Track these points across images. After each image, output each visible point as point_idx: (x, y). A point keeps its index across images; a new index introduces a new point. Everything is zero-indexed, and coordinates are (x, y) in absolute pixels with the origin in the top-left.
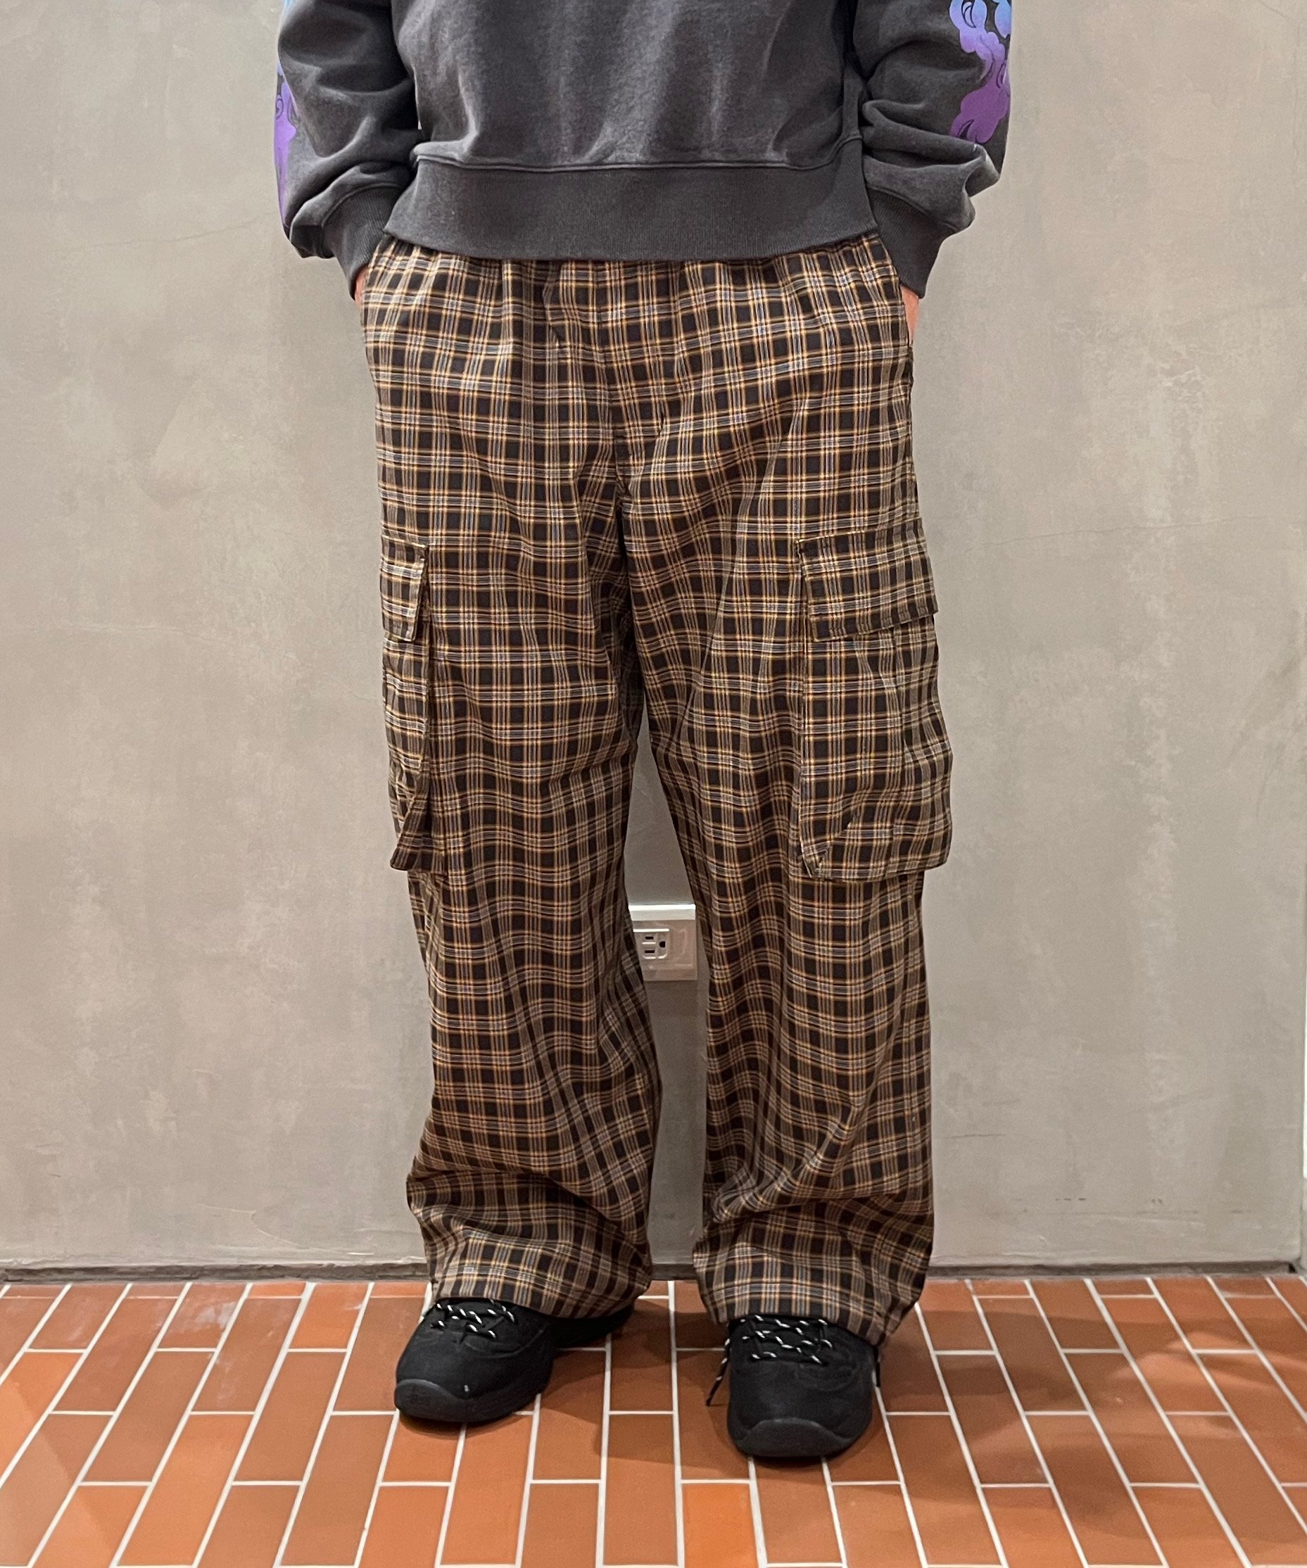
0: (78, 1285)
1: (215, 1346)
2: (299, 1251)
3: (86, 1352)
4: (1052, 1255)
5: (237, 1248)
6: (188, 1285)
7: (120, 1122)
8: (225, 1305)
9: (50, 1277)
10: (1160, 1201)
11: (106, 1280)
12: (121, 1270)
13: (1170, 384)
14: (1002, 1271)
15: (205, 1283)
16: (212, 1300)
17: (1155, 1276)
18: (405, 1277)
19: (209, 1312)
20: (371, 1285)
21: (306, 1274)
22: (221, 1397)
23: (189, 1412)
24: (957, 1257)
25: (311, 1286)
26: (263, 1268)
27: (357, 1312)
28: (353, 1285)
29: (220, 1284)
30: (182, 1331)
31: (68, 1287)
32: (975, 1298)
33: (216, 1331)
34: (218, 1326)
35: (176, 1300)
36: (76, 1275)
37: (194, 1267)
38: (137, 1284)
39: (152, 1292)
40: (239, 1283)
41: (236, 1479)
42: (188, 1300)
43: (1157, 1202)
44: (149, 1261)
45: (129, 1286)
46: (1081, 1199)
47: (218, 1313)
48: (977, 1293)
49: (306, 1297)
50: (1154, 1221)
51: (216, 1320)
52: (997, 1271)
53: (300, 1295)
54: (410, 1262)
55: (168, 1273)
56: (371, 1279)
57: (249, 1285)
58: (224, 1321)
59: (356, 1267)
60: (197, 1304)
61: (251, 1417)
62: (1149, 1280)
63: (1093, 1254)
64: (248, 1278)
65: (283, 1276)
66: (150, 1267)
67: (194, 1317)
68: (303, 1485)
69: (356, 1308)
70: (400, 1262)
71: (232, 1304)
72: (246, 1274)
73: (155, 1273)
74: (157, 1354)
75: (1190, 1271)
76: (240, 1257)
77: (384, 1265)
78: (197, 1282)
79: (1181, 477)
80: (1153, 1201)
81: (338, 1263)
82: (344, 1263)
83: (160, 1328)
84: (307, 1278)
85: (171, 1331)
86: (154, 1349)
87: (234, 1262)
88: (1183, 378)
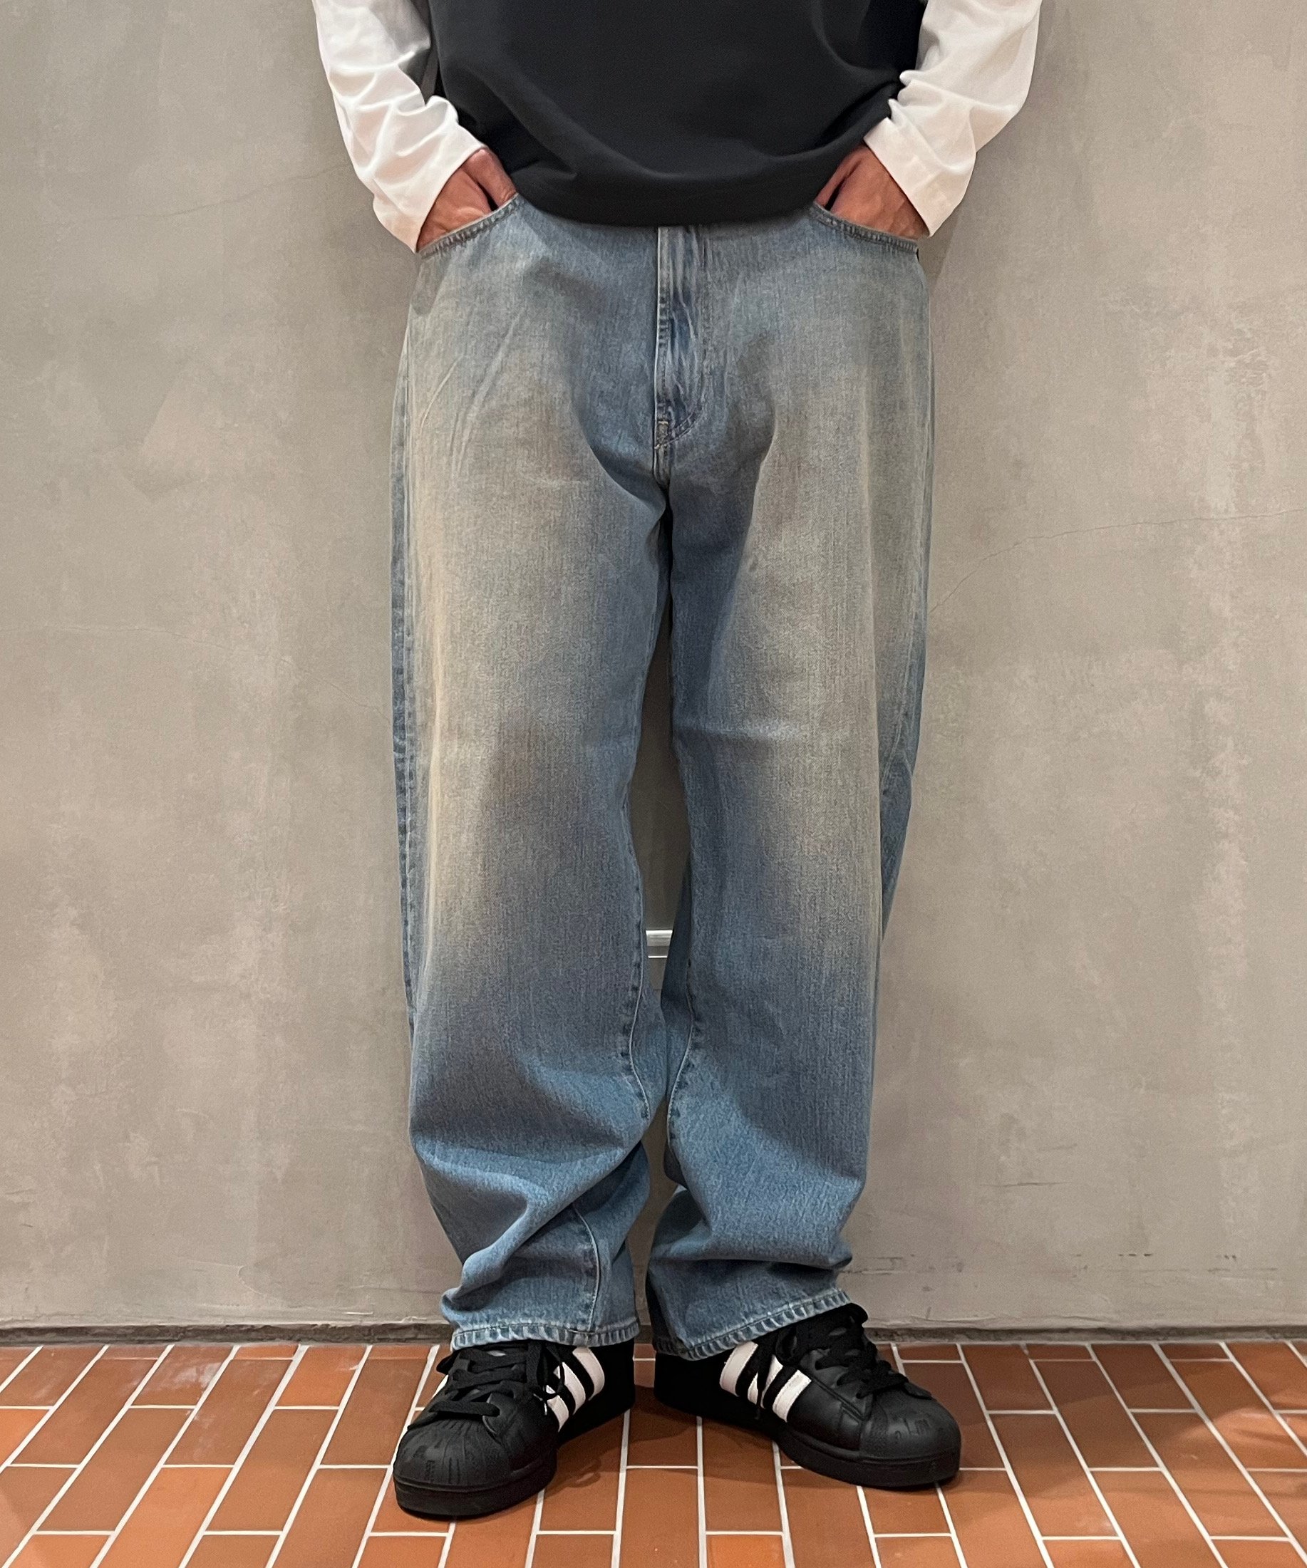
0: (49, 1346)
1: (196, 1404)
2: (290, 1310)
3: (52, 1409)
4: (1115, 1317)
5: (225, 1307)
6: (170, 1347)
7: (98, 1167)
8: (210, 1365)
9: (18, 1340)
10: (1234, 1257)
11: (81, 1342)
12: (97, 1331)
13: (1233, 365)
14: (1061, 1335)
15: (189, 1344)
16: (195, 1361)
17: (1229, 1341)
18: (407, 1340)
19: (191, 1373)
20: (369, 1348)
21: (298, 1336)
22: (197, 1451)
23: (161, 1465)
24: (1010, 1318)
25: (303, 1349)
26: (252, 1329)
27: (354, 1371)
28: (350, 1347)
29: (204, 1345)
30: (159, 1390)
31: (38, 1349)
32: (1032, 1362)
33: (197, 1390)
34: (199, 1383)
35: (156, 1361)
36: (49, 1337)
37: (177, 1327)
38: (113, 1346)
39: (129, 1353)
40: (225, 1345)
41: (209, 1529)
42: (168, 1361)
43: (1231, 1258)
44: (127, 1321)
45: (106, 1347)
46: (1146, 1255)
47: (200, 1373)
48: (1032, 1358)
49: (297, 1359)
50: (1229, 1279)
51: (197, 1380)
52: (1058, 1333)
53: (291, 1356)
54: (411, 1322)
55: (148, 1335)
56: (369, 1342)
57: (236, 1348)
58: (206, 1381)
59: (352, 1328)
60: (178, 1365)
61: (231, 1469)
62: (1223, 1345)
64: (237, 1340)
65: (272, 1339)
66: (128, 1328)
67: (175, 1375)
68: (283, 1535)
69: (351, 1368)
70: (402, 1322)
71: (219, 1364)
72: (232, 1336)
73: (133, 1334)
74: (130, 1411)
75: (1268, 1336)
76: (226, 1317)
77: (384, 1325)
78: (179, 1344)
79: (1245, 465)
80: (1226, 1257)
81: (332, 1323)
82: (340, 1324)
83: (136, 1387)
84: (299, 1340)
85: (148, 1389)
86: (128, 1406)
87: (220, 1322)
88: (1247, 357)
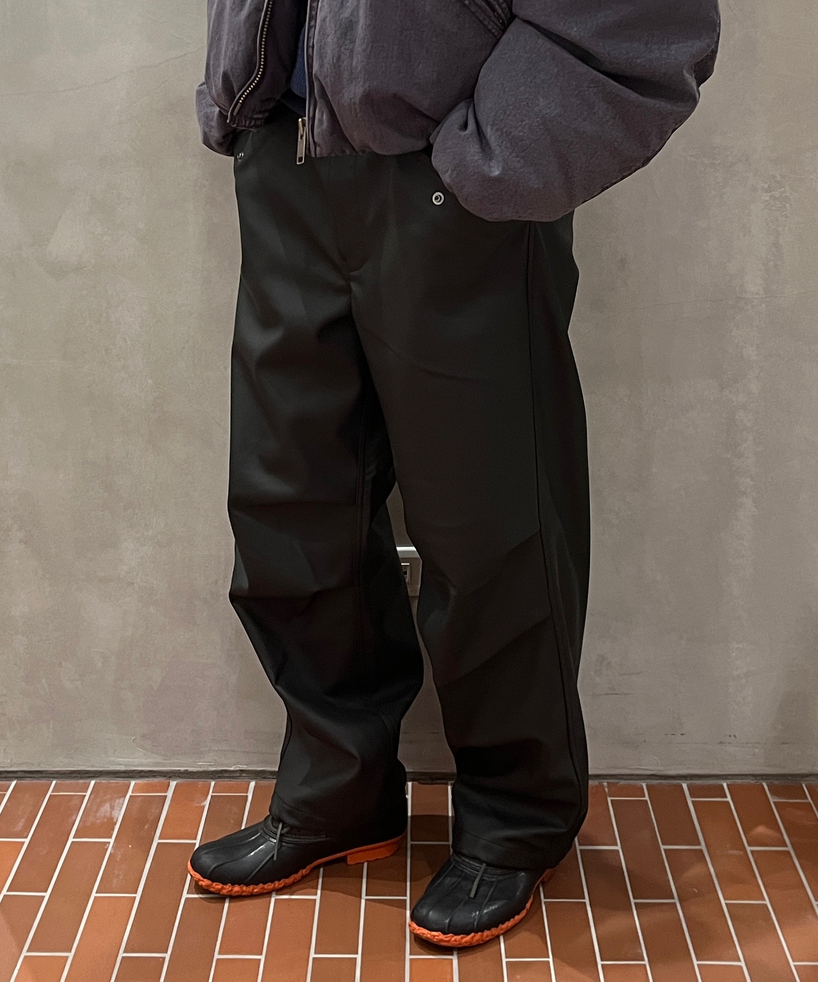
0: (19, 782)
1: (111, 837)
2: (164, 761)
3: (27, 841)
4: (662, 768)
5: (125, 760)
6: (93, 782)
8: (117, 800)
10: (735, 736)
11: (40, 779)
12: (48, 772)
14: (629, 777)
15: (104, 781)
16: (108, 797)
17: (729, 783)
18: (235, 777)
19: (107, 806)
20: (214, 782)
21: (170, 775)
22: (115, 881)
23: (94, 894)
24: (598, 769)
25: (173, 784)
26: (142, 772)
27: (204, 807)
28: (200, 782)
29: (113, 781)
30: (89, 824)
31: (14, 783)
32: (609, 799)
33: (111, 824)
34: (112, 818)
35: (85, 796)
36: (19, 775)
37: (96, 771)
38: (59, 783)
39: (69, 789)
40: (125, 781)
41: (125, 952)
42: (92, 797)
43: (733, 737)
45: (54, 783)
46: (682, 734)
47: (112, 808)
49: (170, 794)
50: (731, 748)
51: (111, 814)
52: (625, 777)
53: (166, 792)
54: (238, 769)
55: (78, 775)
56: (213, 779)
57: (133, 783)
58: (116, 815)
59: (203, 772)
60: (98, 800)
61: (135, 897)
63: (687, 768)
64: (132, 777)
65: (154, 776)
66: (67, 771)
67: (97, 811)
68: (167, 956)
69: (202, 804)
70: (232, 769)
71: (122, 799)
72: (130, 775)
73: (69, 774)
74: (73, 842)
75: (754, 778)
76: (126, 765)
77: (221, 770)
78: (98, 780)
79: (772, 263)
81: (190, 769)
82: (194, 769)
83: (75, 820)
84: (170, 779)
85: (82, 823)
86: (71, 839)
87: (123, 768)
